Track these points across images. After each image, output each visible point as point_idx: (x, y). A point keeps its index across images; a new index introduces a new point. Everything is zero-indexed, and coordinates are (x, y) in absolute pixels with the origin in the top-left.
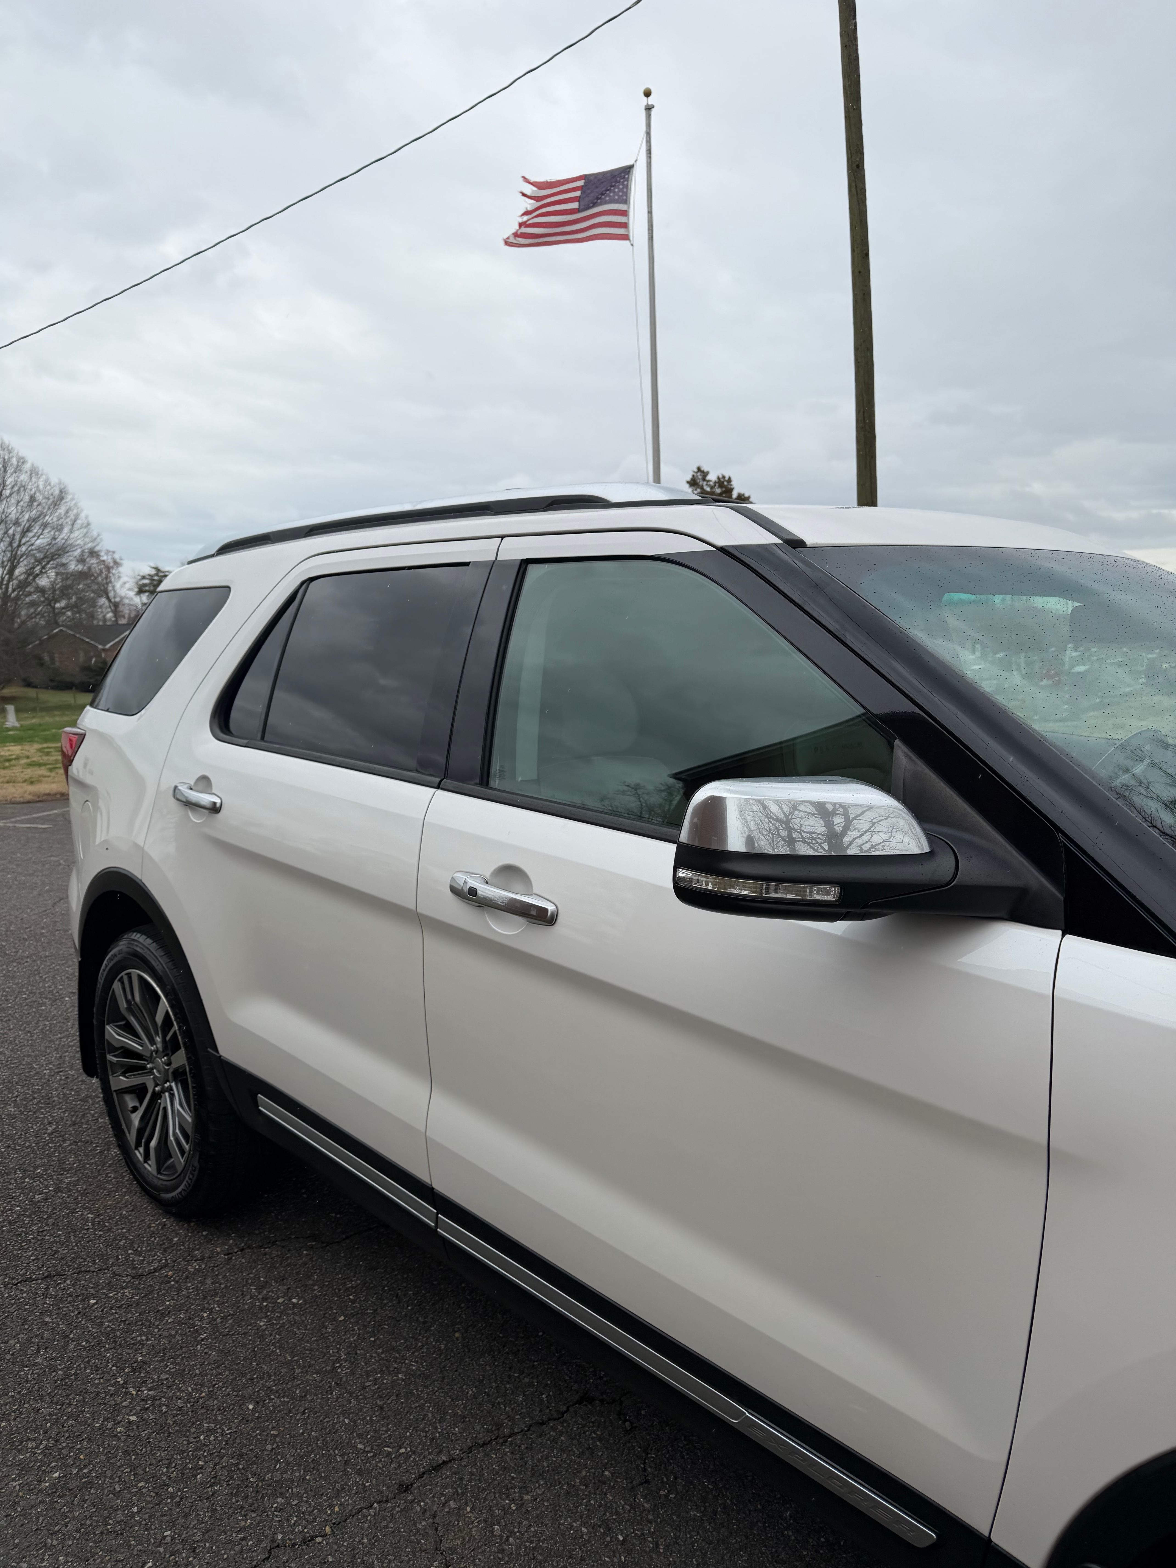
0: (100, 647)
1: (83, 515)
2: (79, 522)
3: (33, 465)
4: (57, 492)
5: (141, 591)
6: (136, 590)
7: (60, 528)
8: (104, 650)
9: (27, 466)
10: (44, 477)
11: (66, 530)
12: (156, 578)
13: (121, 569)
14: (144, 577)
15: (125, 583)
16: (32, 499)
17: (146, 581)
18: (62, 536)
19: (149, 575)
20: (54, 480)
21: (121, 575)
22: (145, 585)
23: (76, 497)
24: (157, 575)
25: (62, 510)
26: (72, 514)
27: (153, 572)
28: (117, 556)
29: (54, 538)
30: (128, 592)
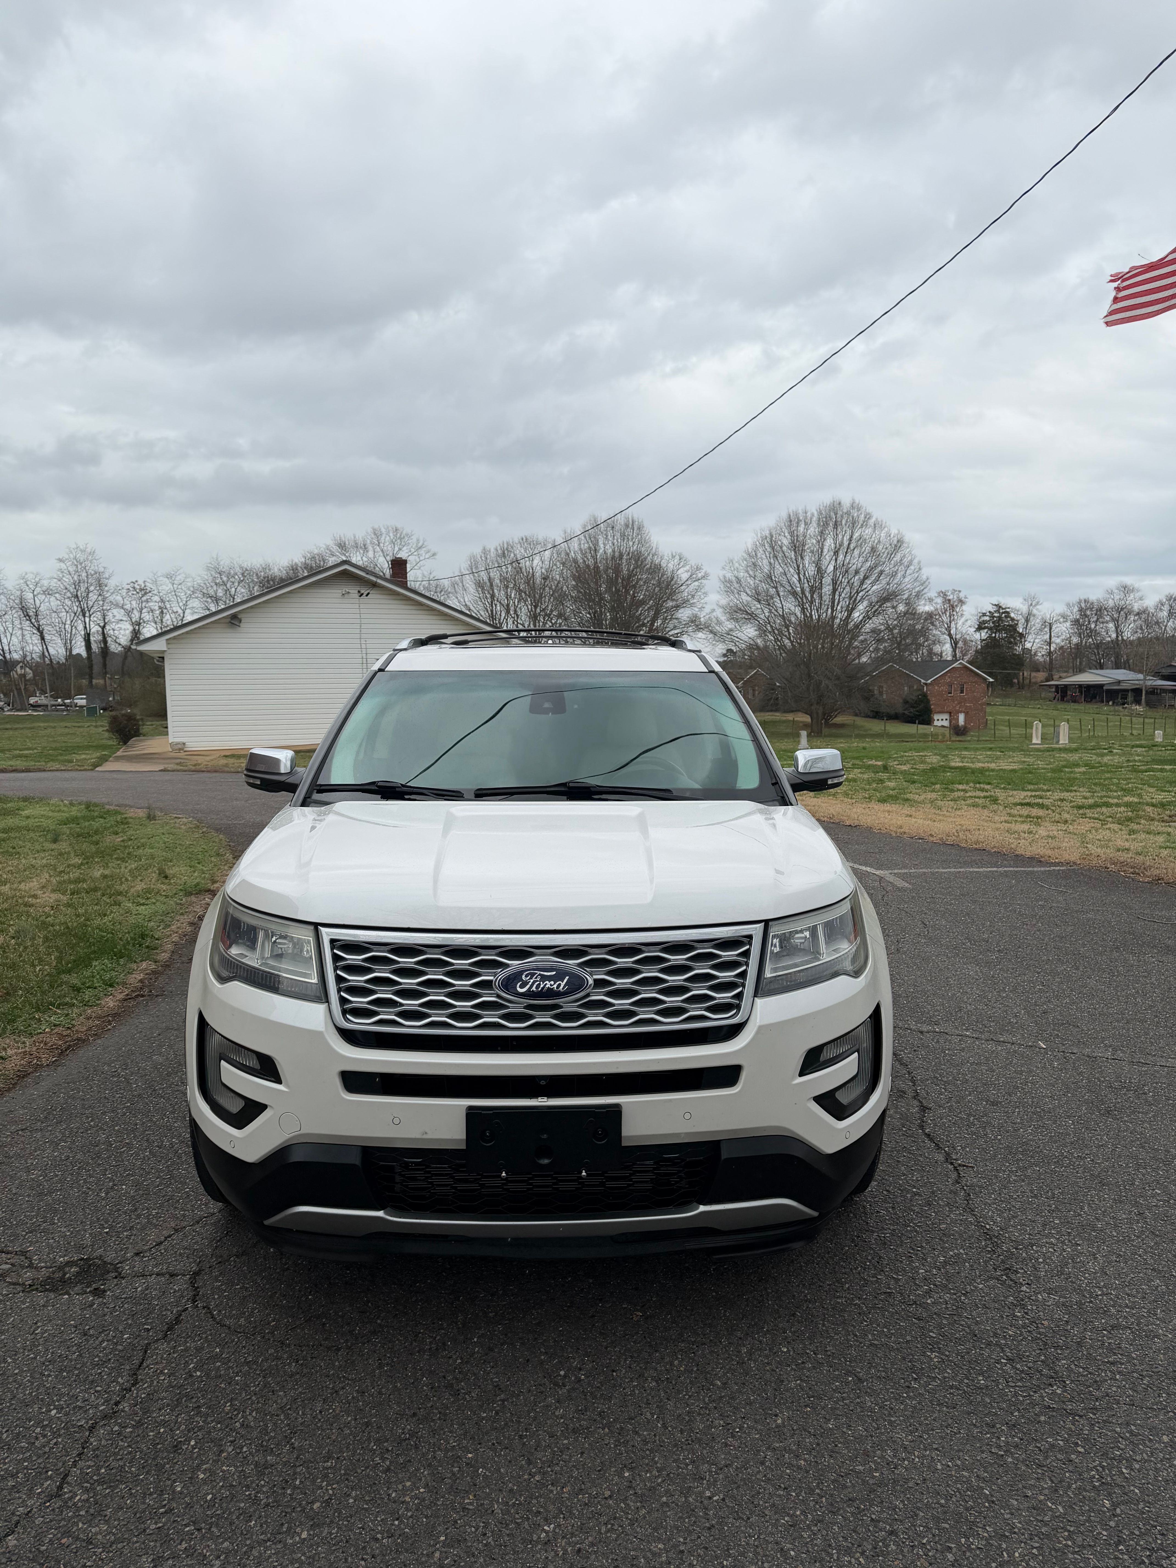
0: (923, 681)
1: (916, 561)
2: (912, 567)
3: (877, 519)
4: (895, 542)
5: (980, 628)
6: (977, 627)
7: (894, 575)
8: (926, 684)
9: (872, 522)
10: (886, 529)
11: (899, 575)
12: (996, 615)
13: (964, 607)
14: (984, 615)
15: (967, 620)
16: (873, 550)
17: (987, 618)
18: (895, 582)
19: (990, 612)
20: (894, 531)
21: (964, 613)
22: (984, 622)
23: (910, 545)
24: (998, 611)
25: (898, 557)
26: (906, 561)
27: (992, 609)
28: (962, 595)
29: (888, 584)
30: (969, 628)
